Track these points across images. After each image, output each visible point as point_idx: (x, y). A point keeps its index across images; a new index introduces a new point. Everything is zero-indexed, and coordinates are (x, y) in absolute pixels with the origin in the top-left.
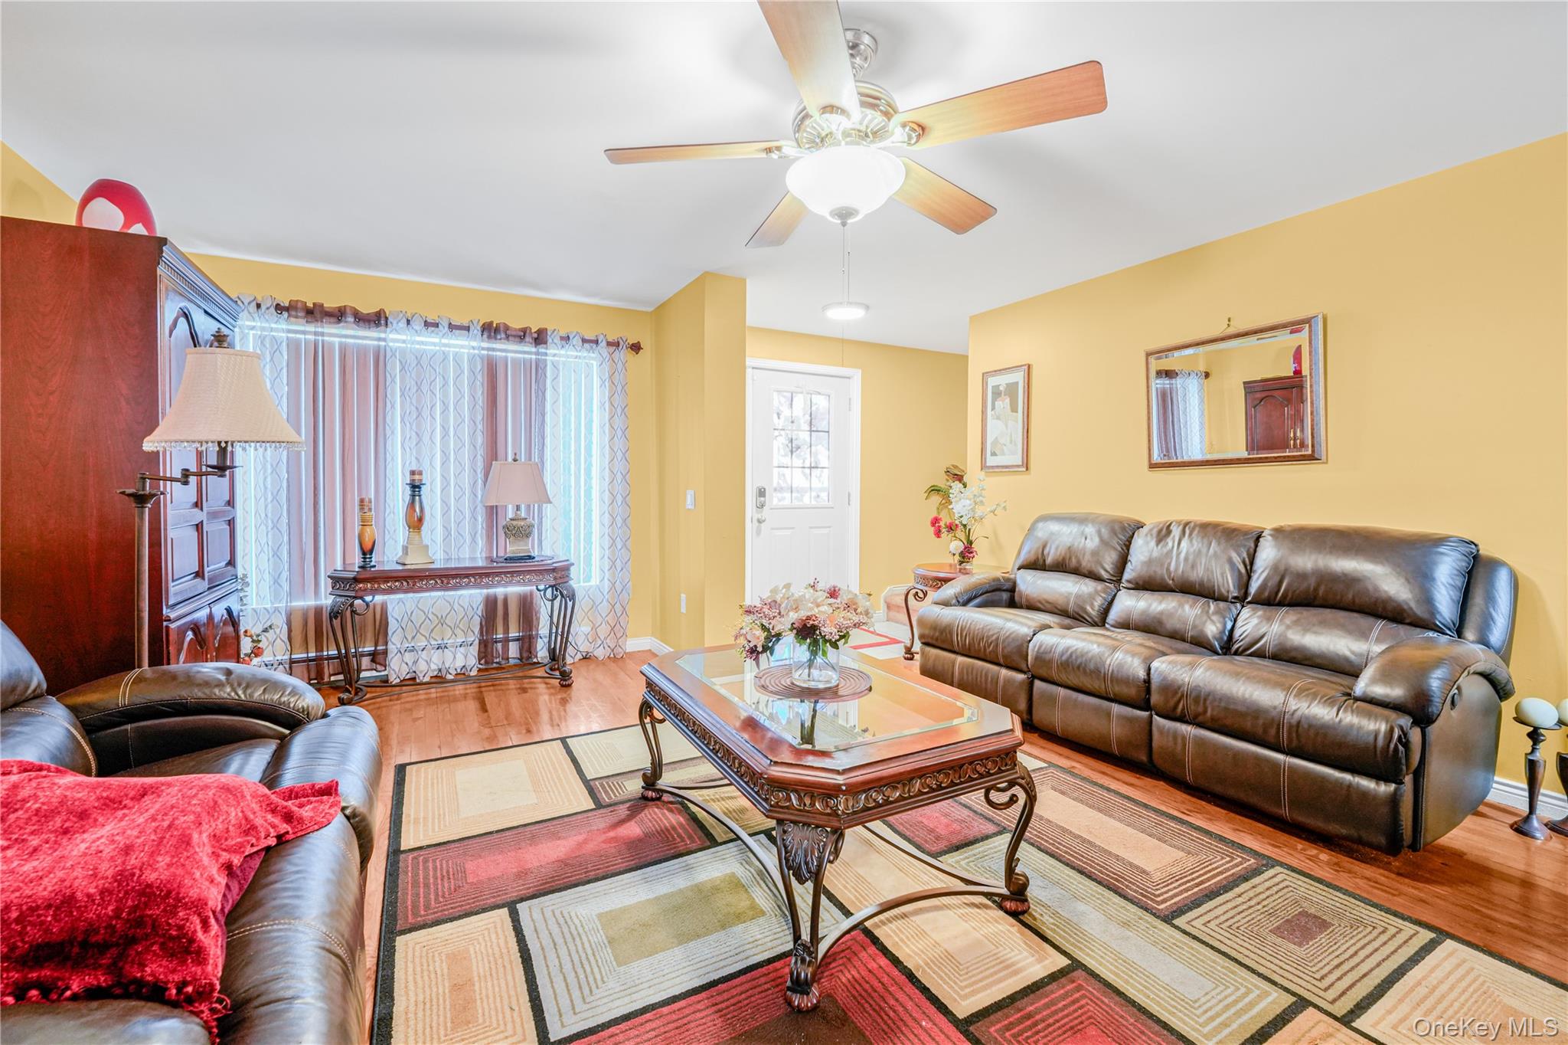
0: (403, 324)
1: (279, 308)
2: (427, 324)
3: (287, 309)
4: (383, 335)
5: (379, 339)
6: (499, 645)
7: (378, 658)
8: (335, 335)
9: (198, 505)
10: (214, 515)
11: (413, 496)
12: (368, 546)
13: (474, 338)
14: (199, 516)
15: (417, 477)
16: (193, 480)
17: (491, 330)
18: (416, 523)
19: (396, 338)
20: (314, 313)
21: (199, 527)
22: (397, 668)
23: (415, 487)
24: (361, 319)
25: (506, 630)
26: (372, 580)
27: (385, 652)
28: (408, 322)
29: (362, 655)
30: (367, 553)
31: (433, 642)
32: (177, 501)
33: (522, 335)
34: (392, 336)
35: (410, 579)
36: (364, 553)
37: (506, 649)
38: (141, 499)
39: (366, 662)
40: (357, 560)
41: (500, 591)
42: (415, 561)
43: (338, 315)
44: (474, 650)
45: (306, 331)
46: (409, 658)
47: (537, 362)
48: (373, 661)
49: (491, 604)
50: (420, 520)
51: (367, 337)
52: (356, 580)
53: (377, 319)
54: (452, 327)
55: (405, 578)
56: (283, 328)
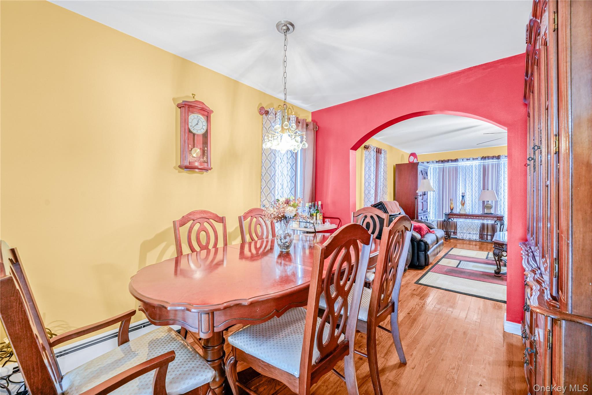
0: (461, 161)
1: (437, 162)
2: (467, 159)
3: (438, 162)
4: (457, 163)
5: (456, 164)
6: (485, 236)
7: (455, 233)
8: (447, 165)
9: (422, 199)
10: (425, 201)
11: (462, 198)
12: (452, 208)
13: (479, 161)
14: (422, 201)
15: (463, 194)
16: (422, 196)
17: (484, 158)
18: (463, 204)
19: (460, 164)
20: (443, 162)
21: (422, 203)
22: (459, 236)
23: (463, 196)
24: (452, 161)
25: (487, 232)
26: (452, 215)
27: (456, 232)
28: (463, 160)
29: (451, 232)
30: (452, 210)
31: (468, 232)
32: (420, 198)
33: (493, 158)
34: (459, 163)
35: (460, 216)
36: (451, 210)
37: (487, 237)
38: (416, 198)
39: (452, 233)
40: (450, 211)
41: (485, 222)
42: (462, 212)
43: (448, 161)
44: (478, 235)
45: (441, 165)
46: (462, 234)
47: (498, 163)
48: (454, 233)
49: (483, 225)
50: (464, 204)
51: (454, 164)
52: (449, 215)
53: (456, 160)
54: (473, 159)
55: (459, 215)
56: (437, 165)
